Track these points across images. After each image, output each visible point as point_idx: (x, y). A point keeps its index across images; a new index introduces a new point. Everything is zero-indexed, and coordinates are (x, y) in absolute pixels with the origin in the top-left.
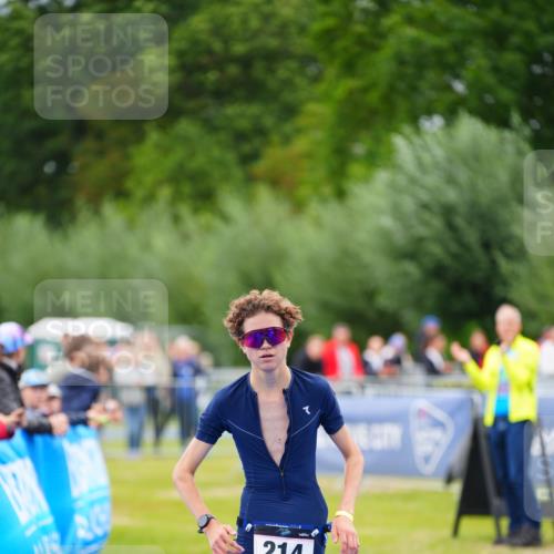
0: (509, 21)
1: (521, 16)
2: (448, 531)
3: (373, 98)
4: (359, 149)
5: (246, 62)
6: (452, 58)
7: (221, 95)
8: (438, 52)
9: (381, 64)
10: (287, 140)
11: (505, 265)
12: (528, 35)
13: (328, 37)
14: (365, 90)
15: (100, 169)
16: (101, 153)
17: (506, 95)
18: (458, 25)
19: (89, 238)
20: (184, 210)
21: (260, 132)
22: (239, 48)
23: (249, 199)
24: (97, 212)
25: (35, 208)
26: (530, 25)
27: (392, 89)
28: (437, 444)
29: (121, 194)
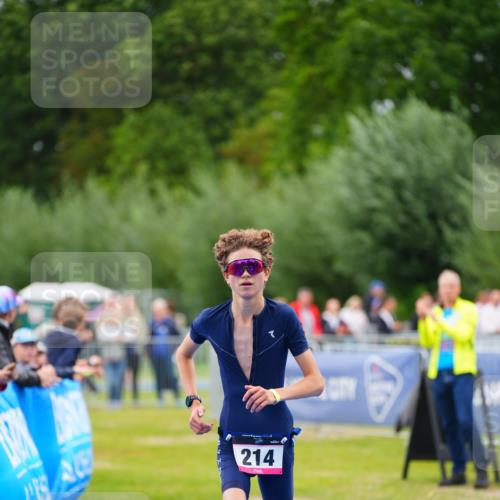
0: (452, 14)
1: (463, 11)
2: (398, 474)
3: (331, 83)
4: (318, 130)
5: (216, 52)
6: (401, 48)
7: (194, 81)
8: (389, 42)
9: (337, 53)
10: (252, 122)
11: (449, 235)
12: (469, 28)
13: (289, 27)
14: (323, 76)
15: (83, 148)
16: (84, 134)
17: (449, 81)
18: (406, 18)
19: (74, 211)
20: (160, 184)
21: (229, 114)
22: (210, 40)
23: (219, 176)
24: (81, 187)
25: (25, 183)
26: (470, 19)
27: (347, 75)
28: (388, 395)
29: (103, 171)
